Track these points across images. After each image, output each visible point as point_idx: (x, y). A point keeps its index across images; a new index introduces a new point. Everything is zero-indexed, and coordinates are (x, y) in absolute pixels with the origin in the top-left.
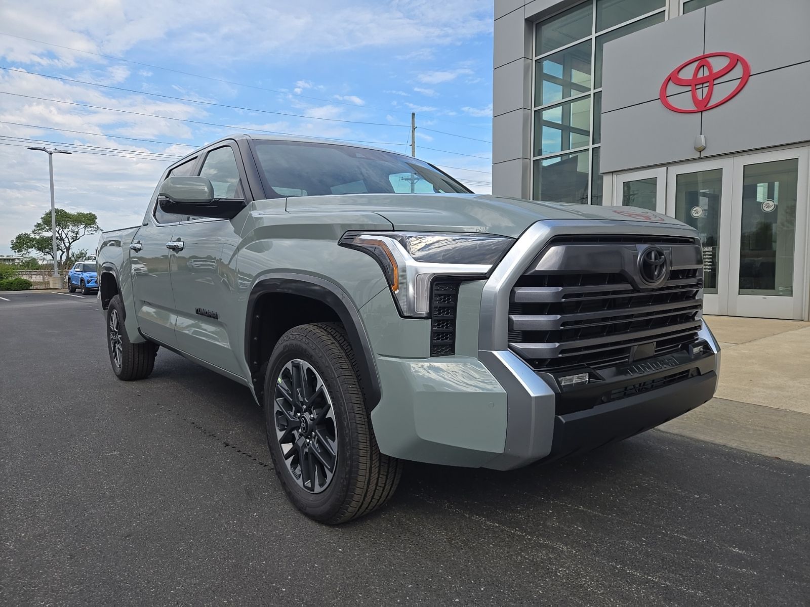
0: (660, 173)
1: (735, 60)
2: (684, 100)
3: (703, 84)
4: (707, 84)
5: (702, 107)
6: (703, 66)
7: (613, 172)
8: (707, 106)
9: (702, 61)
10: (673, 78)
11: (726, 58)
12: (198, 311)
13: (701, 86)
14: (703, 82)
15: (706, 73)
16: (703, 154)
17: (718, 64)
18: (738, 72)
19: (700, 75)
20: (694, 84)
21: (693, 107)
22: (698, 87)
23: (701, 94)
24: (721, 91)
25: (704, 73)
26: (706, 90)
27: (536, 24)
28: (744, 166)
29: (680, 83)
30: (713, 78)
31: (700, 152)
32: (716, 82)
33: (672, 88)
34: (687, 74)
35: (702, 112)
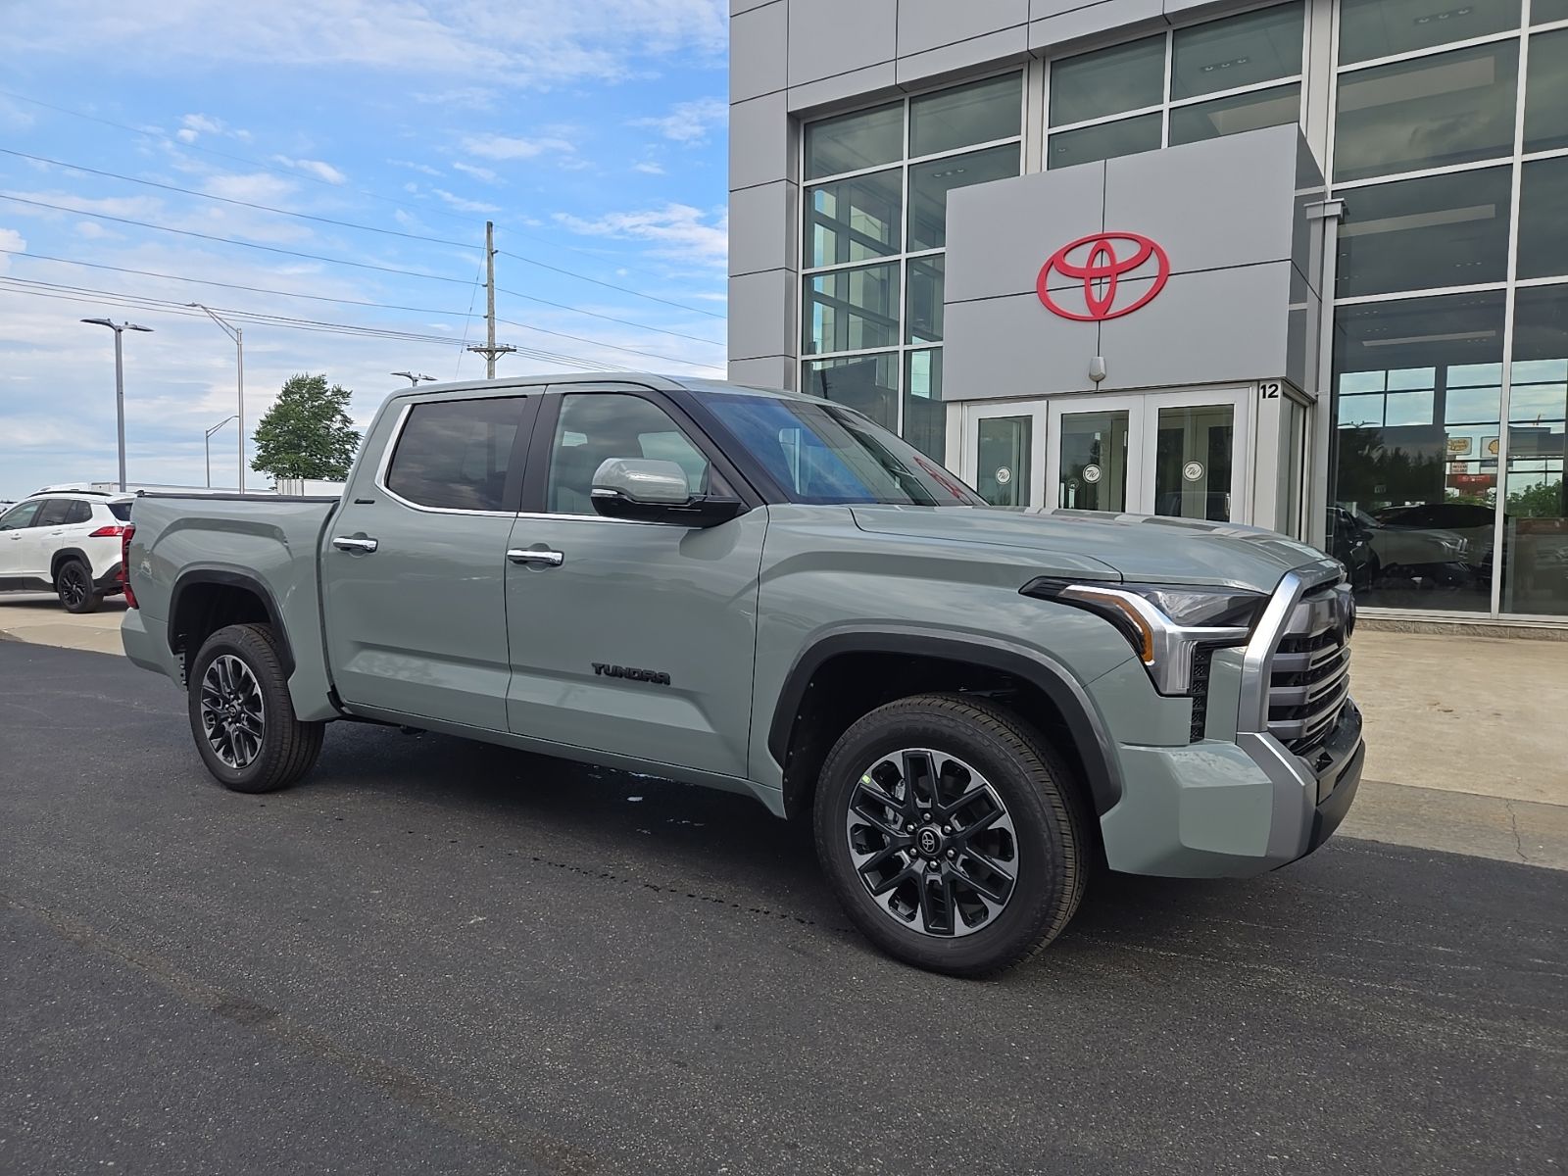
0: (1035, 409)
1: (1148, 249)
2: (1072, 300)
3: (1101, 278)
4: (1108, 280)
5: (1100, 313)
6: (1102, 250)
7: (962, 401)
8: (1109, 313)
9: (1101, 243)
10: (1057, 262)
11: (1135, 242)
12: (598, 669)
13: (1098, 281)
14: (1101, 274)
15: (1107, 263)
16: (1102, 386)
17: (1125, 251)
18: (1151, 266)
19: (1097, 264)
20: (1088, 276)
21: (1086, 313)
22: (1094, 282)
23: (1099, 292)
24: (1128, 292)
25: (1102, 262)
26: (1106, 288)
27: (805, 125)
28: (1159, 409)
29: (1068, 272)
30: (1116, 271)
31: (1098, 382)
32: (1120, 278)
33: (1055, 279)
34: (1078, 259)
35: (1099, 321)
